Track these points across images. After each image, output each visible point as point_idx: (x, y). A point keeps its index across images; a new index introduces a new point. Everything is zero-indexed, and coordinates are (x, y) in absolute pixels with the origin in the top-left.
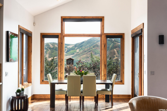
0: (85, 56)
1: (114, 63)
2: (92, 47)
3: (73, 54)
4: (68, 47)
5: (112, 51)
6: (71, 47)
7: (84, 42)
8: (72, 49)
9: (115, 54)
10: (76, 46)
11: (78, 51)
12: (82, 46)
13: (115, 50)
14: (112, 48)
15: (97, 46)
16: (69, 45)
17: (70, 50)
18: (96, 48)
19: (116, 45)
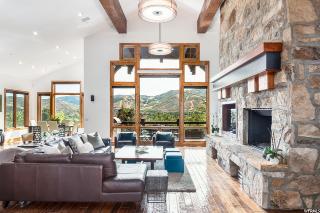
0: (164, 106)
1: (190, 113)
2: (170, 98)
3: (154, 105)
4: (149, 98)
5: (188, 102)
6: (151, 98)
7: (163, 94)
8: (152, 100)
9: (191, 105)
10: (156, 97)
11: (157, 102)
12: (161, 98)
13: (191, 102)
14: (188, 100)
15: (175, 98)
16: (150, 97)
17: (150, 101)
18: (174, 99)
19: (192, 97)
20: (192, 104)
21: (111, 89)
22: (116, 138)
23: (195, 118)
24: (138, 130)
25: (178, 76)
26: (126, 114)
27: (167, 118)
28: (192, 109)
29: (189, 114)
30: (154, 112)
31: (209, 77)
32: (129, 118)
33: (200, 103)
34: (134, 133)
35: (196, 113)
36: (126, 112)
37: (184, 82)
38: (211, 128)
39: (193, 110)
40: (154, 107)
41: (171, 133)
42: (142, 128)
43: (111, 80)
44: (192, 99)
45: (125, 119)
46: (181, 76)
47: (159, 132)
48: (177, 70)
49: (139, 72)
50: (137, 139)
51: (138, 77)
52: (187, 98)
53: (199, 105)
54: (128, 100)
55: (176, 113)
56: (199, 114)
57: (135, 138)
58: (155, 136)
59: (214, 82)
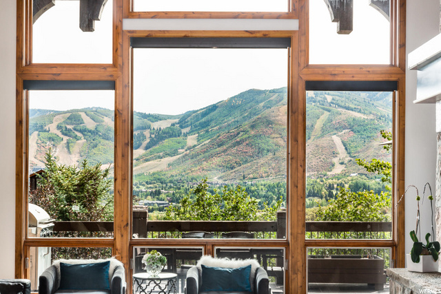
0: (217, 160)
1: (330, 187)
2: (246, 125)
3: (175, 153)
4: (156, 125)
5: (324, 142)
6: (163, 125)
7: (214, 108)
9: (335, 154)
10: (183, 120)
11: (191, 141)
12: (206, 124)
13: (337, 140)
14: (325, 131)
15: (269, 123)
16: (157, 118)
17: (161, 136)
18: (261, 129)
19: (338, 119)
20: (341, 149)
21: (18, 94)
22: (43, 280)
23: (350, 208)
24: (125, 253)
25: (283, 41)
26: (67, 191)
27: (236, 208)
28: (338, 170)
29: (324, 192)
30: (177, 184)
31: (403, 46)
32: (76, 208)
33: (376, 144)
34: (114, 262)
35: (356, 187)
36: (65, 183)
37: (307, 66)
38: (409, 244)
39: (345, 175)
40: (178, 162)
41: (254, 263)
42: (138, 243)
43: (19, 59)
44: (339, 128)
45: (63, 214)
46: (295, 42)
47: (207, 260)
48: (279, 16)
49: (129, 25)
50: (124, 284)
51: (126, 43)
52: (319, 124)
53: (371, 152)
54: (66, 132)
55: (270, 188)
56: (365, 193)
57: (118, 280)
58: (193, 273)
59: (420, 67)
